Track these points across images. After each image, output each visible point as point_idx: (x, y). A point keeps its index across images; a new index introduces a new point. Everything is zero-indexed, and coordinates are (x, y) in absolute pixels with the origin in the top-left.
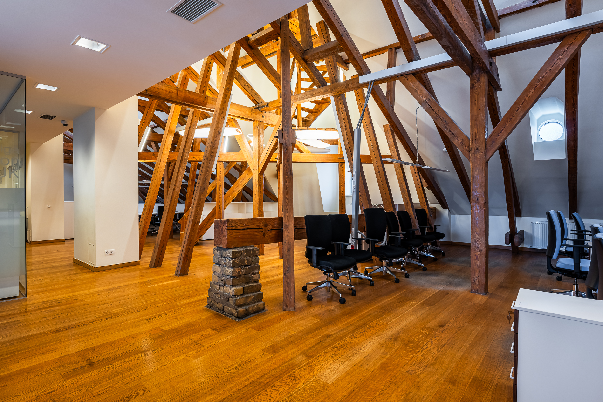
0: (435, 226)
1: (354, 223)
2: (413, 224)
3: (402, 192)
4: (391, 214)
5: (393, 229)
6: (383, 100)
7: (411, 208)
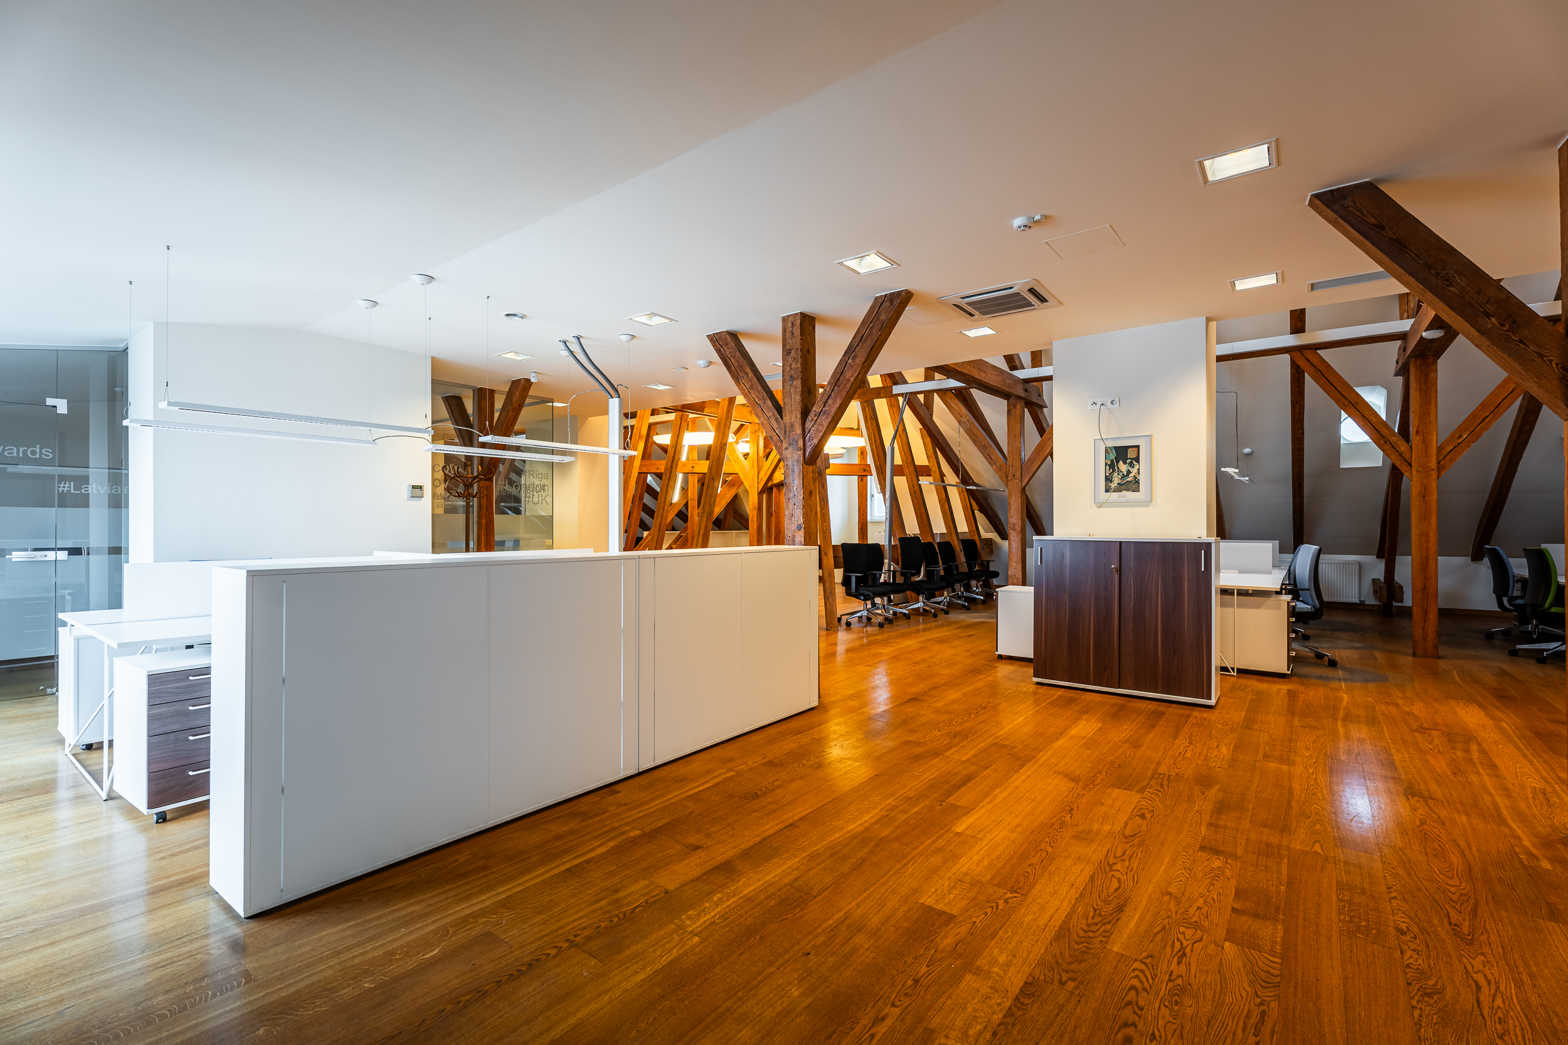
0: (988, 562)
1: (887, 552)
2: (957, 558)
3: (944, 517)
4: (931, 545)
5: (932, 561)
6: (919, 409)
7: (955, 538)
